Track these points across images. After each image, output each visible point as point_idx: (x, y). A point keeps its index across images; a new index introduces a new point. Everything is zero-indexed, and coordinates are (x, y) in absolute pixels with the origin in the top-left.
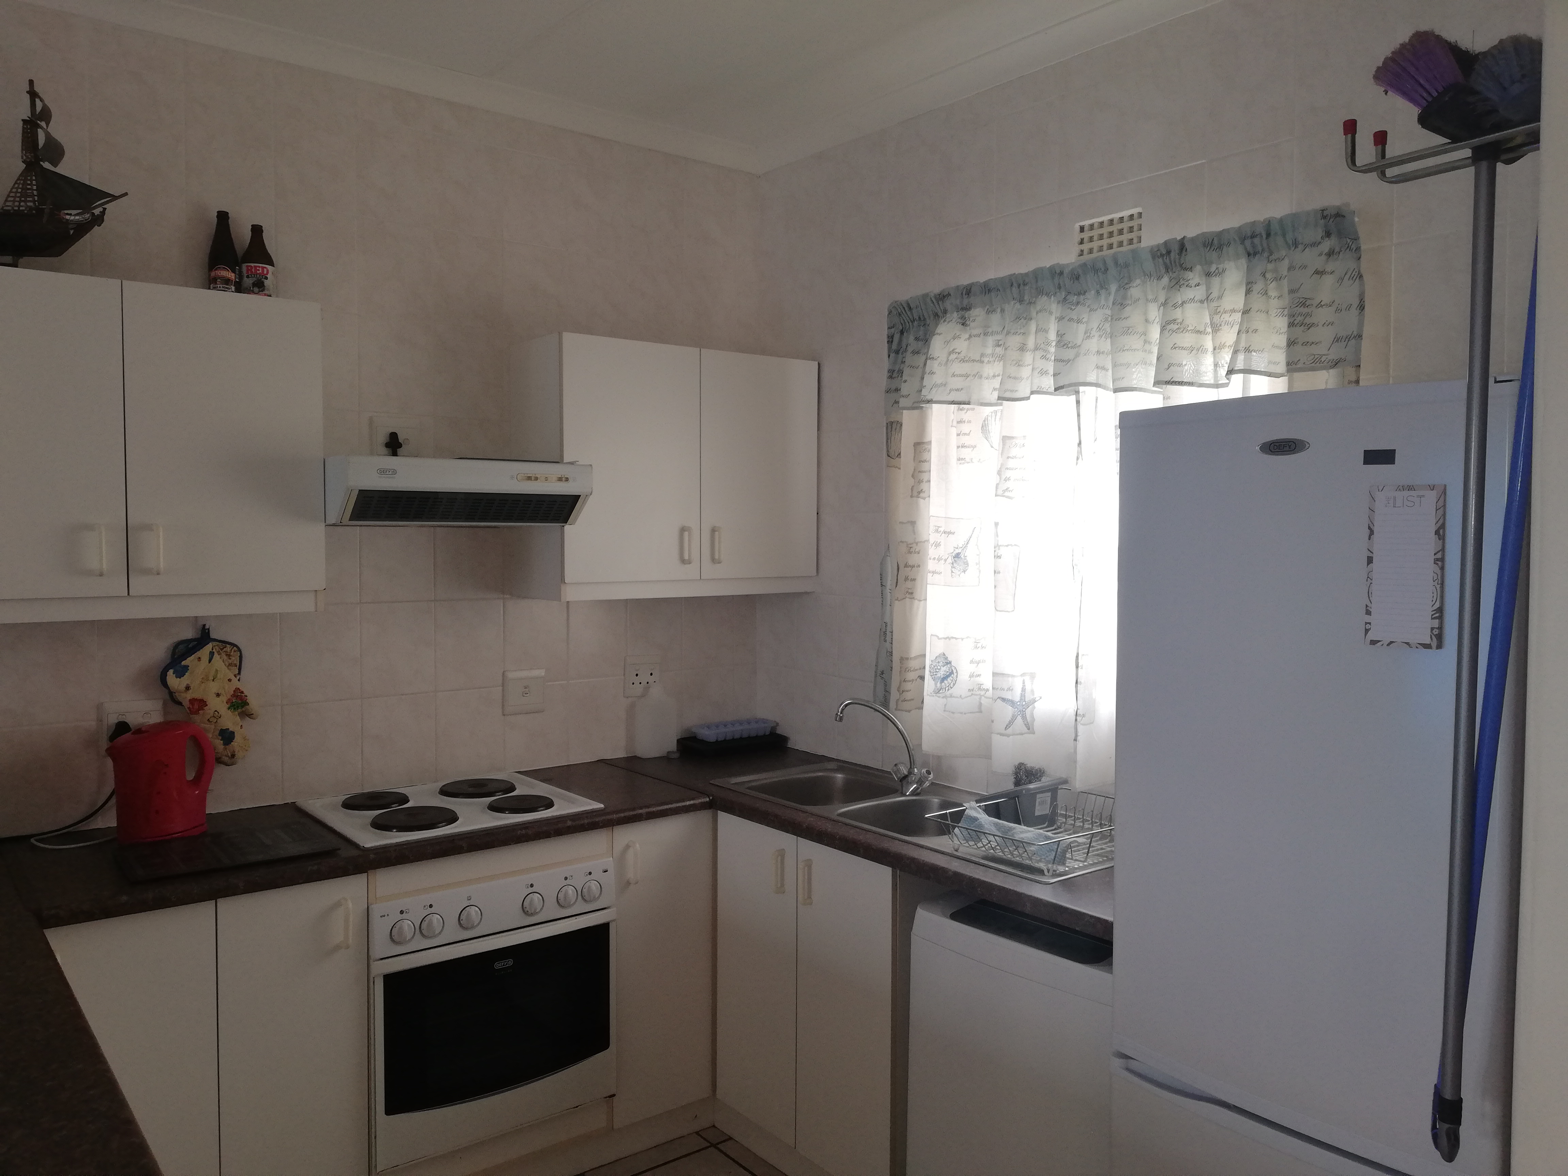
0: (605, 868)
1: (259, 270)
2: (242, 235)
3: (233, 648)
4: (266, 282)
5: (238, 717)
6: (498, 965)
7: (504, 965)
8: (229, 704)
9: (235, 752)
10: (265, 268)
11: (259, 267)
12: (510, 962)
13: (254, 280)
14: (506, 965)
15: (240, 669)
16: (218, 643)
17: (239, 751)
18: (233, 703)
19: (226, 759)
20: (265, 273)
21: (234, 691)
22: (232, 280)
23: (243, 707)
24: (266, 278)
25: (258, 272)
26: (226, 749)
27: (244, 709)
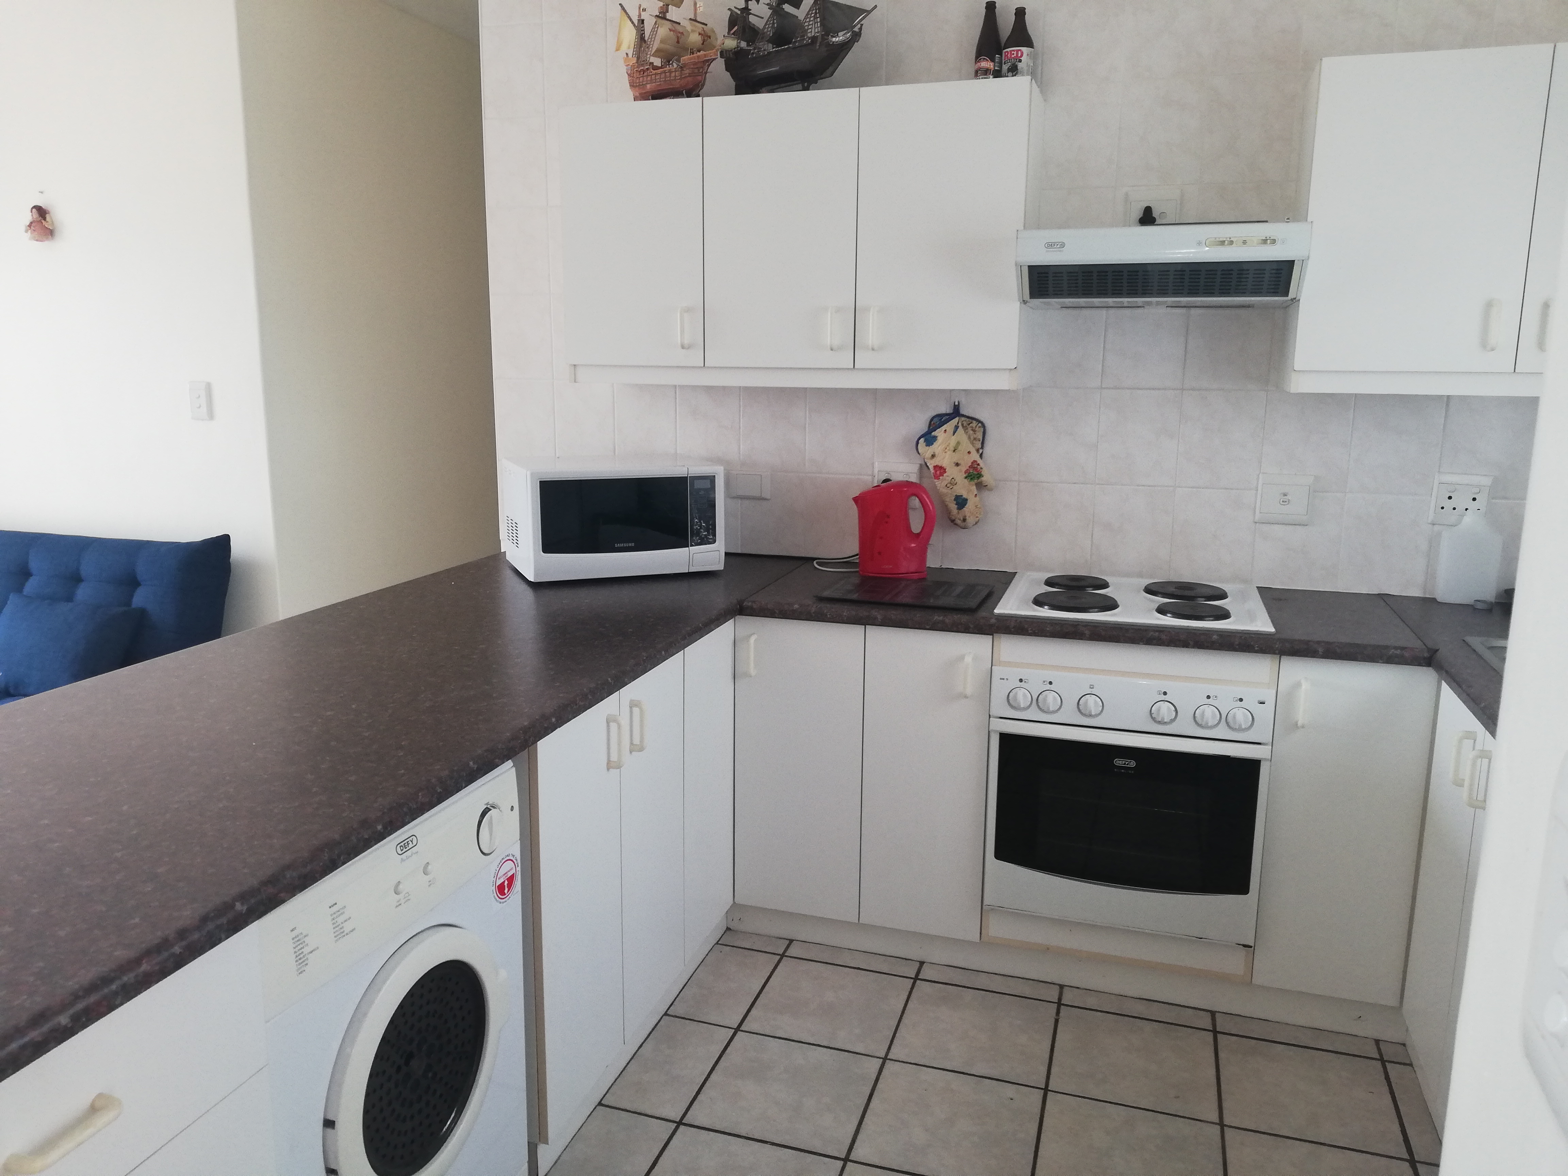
0: (1262, 700)
1: (1013, 54)
2: (1006, 23)
3: (978, 424)
4: (1020, 65)
5: (975, 487)
6: (1119, 762)
7: (1124, 764)
8: (967, 474)
9: (966, 516)
10: (1020, 50)
11: (1014, 51)
12: (1133, 764)
13: (1009, 65)
14: (1128, 764)
15: (983, 443)
16: (966, 419)
17: (969, 517)
18: (970, 473)
19: (959, 522)
20: (1019, 55)
21: (972, 463)
22: (991, 70)
23: (978, 478)
24: (1020, 61)
25: (1013, 56)
26: (958, 512)
27: (979, 480)
